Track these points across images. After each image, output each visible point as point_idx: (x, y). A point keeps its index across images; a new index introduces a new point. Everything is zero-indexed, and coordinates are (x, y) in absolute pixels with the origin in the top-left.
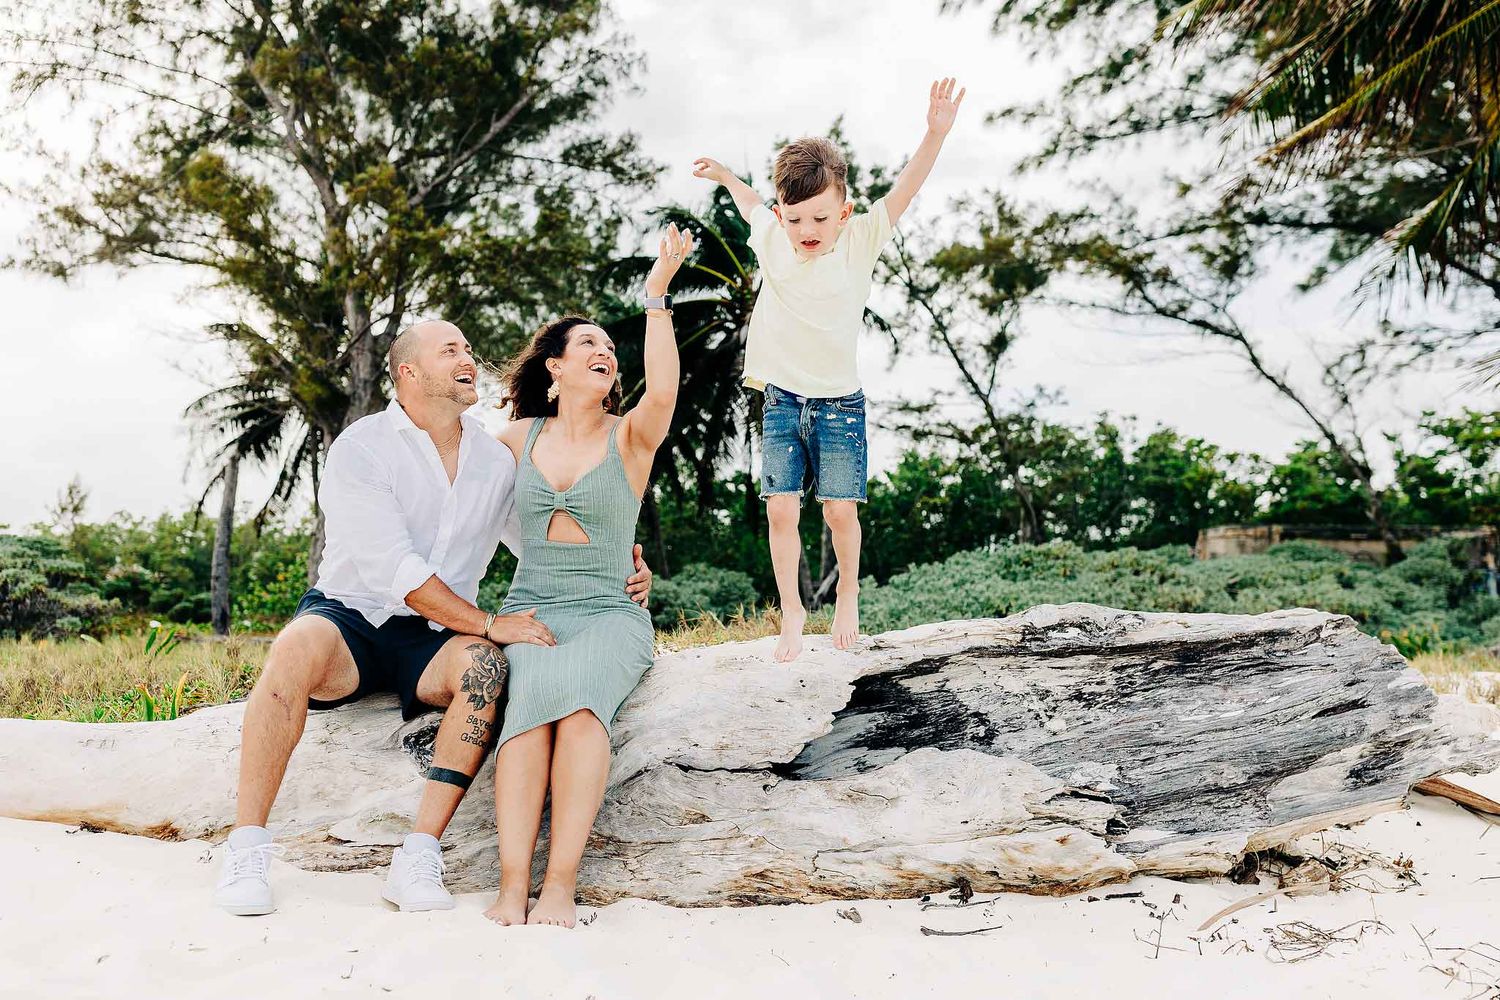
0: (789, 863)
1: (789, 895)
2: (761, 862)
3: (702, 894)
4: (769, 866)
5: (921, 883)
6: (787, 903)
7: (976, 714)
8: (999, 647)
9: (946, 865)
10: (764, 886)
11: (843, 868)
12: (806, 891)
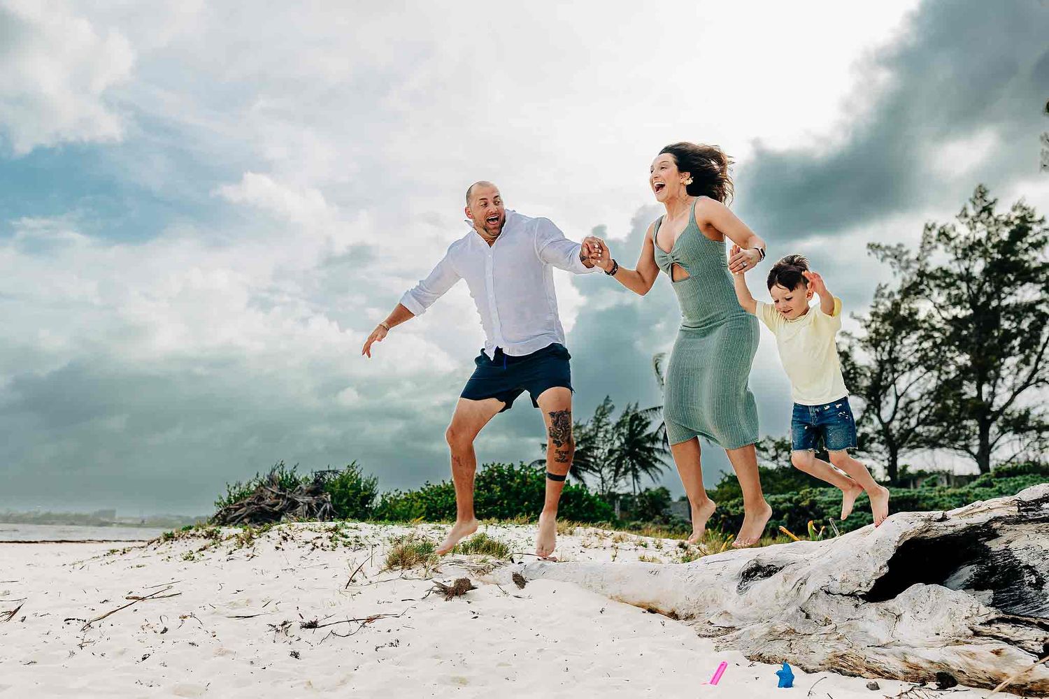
0: (854, 651)
1: (855, 671)
2: (842, 649)
3: (816, 665)
4: (845, 652)
5: (922, 674)
6: (855, 676)
7: (1027, 567)
8: (1010, 516)
9: (932, 662)
10: (844, 664)
11: (877, 657)
12: (863, 670)
